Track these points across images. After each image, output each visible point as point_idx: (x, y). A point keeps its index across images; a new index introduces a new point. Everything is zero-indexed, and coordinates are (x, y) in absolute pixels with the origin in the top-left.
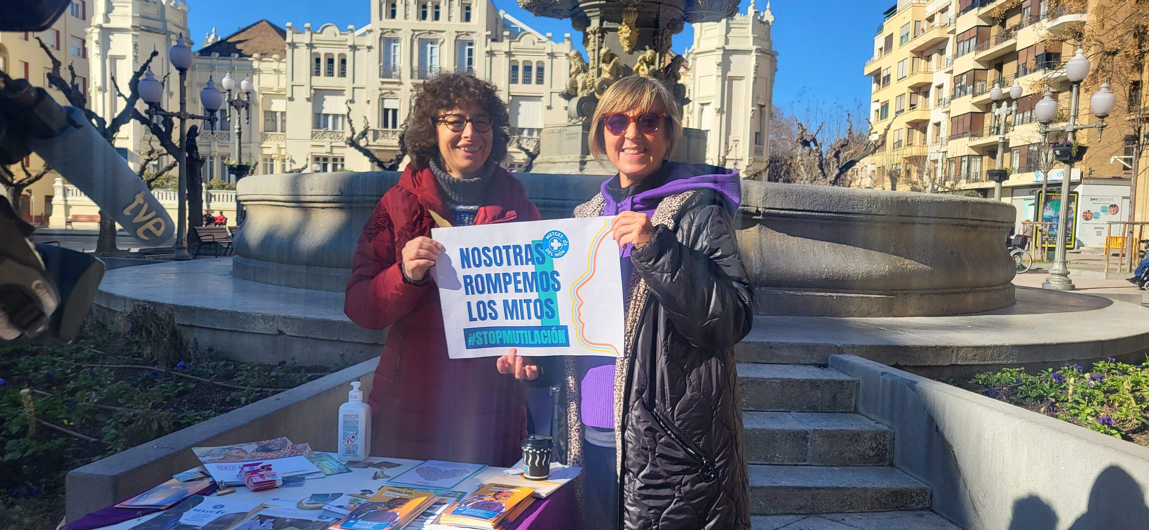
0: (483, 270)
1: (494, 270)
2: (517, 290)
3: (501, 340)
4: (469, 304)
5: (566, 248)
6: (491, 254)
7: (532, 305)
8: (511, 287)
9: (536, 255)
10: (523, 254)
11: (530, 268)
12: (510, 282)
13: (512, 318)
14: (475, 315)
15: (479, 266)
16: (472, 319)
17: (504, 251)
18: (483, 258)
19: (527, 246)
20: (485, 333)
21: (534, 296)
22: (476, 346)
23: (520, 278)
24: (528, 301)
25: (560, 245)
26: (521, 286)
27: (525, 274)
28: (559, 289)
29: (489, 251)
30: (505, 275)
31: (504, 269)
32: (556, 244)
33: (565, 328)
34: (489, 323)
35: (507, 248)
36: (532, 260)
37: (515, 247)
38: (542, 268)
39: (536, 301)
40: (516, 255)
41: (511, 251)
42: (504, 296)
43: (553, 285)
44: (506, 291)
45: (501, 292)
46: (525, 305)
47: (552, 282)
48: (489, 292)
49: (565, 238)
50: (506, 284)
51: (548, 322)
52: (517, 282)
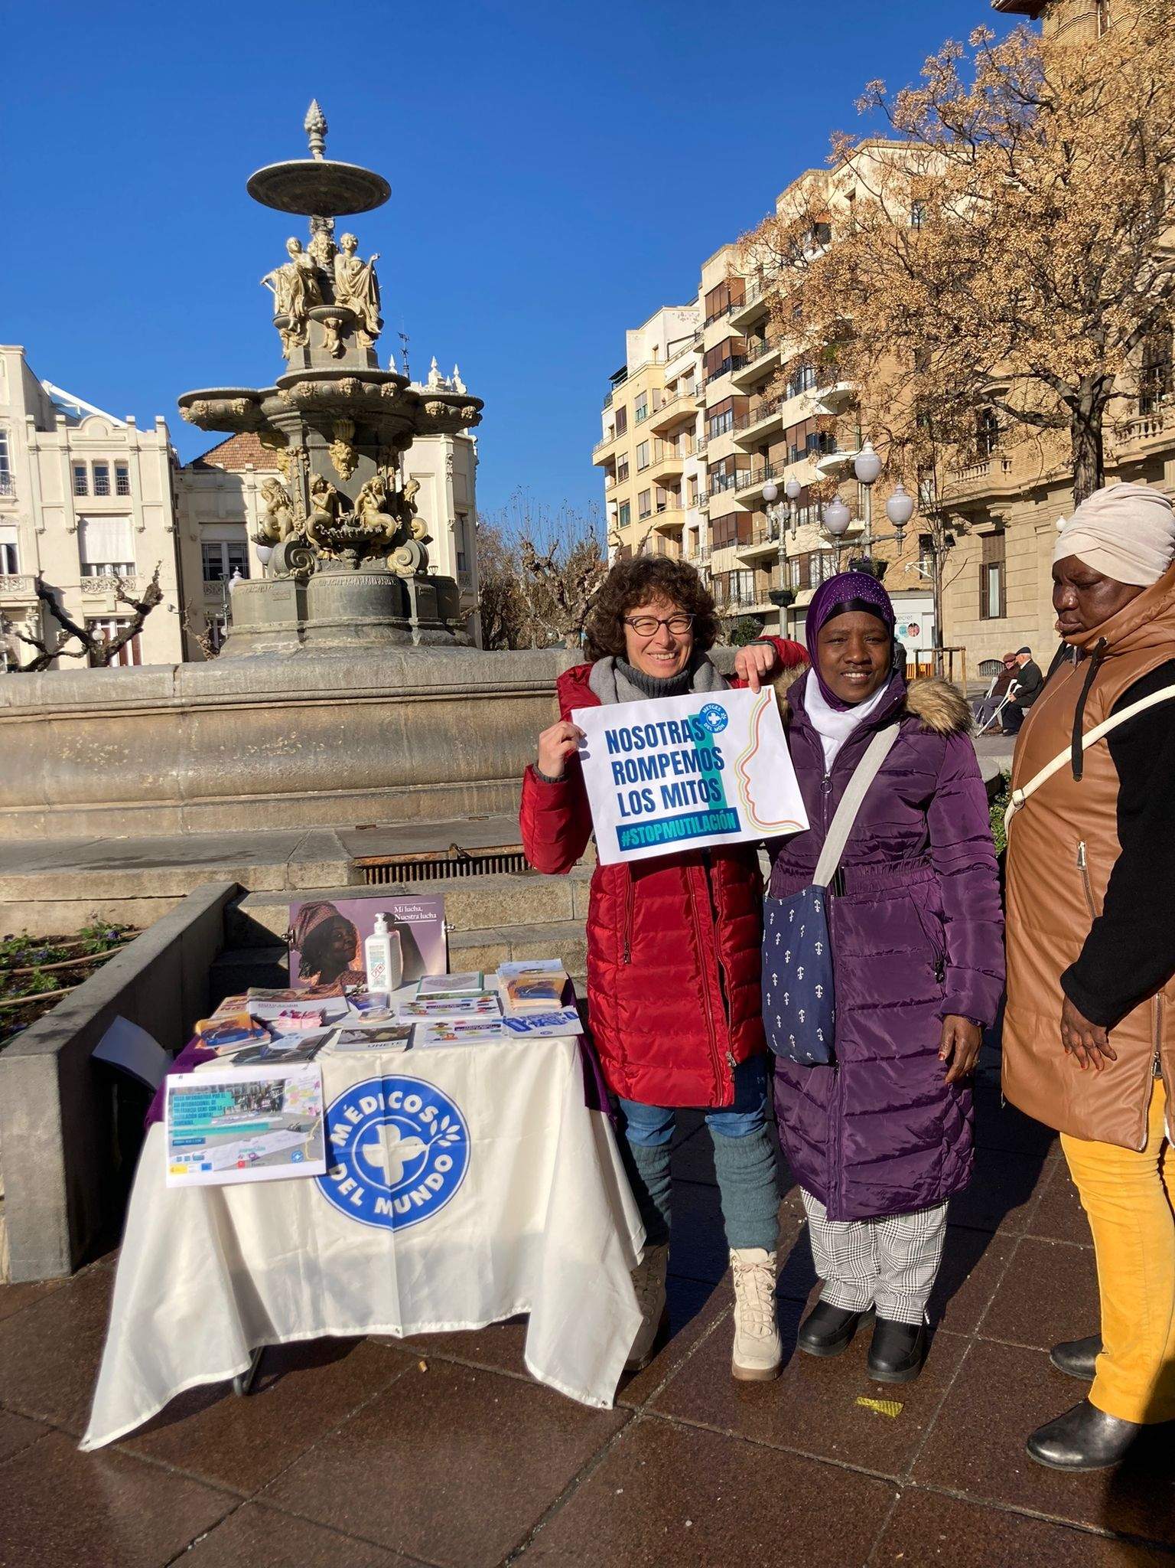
0: (635, 754)
1: (648, 752)
2: (677, 772)
3: (661, 835)
4: (620, 796)
5: (725, 722)
6: (643, 734)
7: (696, 787)
8: (670, 770)
9: (694, 731)
10: (680, 731)
11: (690, 746)
12: (667, 764)
13: (674, 806)
14: (628, 809)
15: (628, 750)
16: (624, 814)
17: (658, 730)
18: (634, 739)
19: (684, 722)
20: (641, 829)
21: (697, 776)
22: (631, 847)
23: (679, 758)
24: (691, 783)
25: (718, 718)
26: (681, 767)
27: (685, 754)
28: (722, 767)
29: (640, 730)
30: (660, 757)
31: (660, 749)
32: (714, 718)
33: (734, 810)
34: (645, 817)
35: (661, 725)
36: (691, 736)
37: (670, 724)
38: (703, 744)
39: (700, 782)
40: (672, 732)
41: (666, 728)
42: (662, 781)
43: (716, 764)
44: (664, 775)
45: (657, 777)
46: (688, 788)
47: (714, 760)
48: (643, 779)
49: (723, 711)
50: (662, 767)
51: (717, 805)
52: (676, 763)
